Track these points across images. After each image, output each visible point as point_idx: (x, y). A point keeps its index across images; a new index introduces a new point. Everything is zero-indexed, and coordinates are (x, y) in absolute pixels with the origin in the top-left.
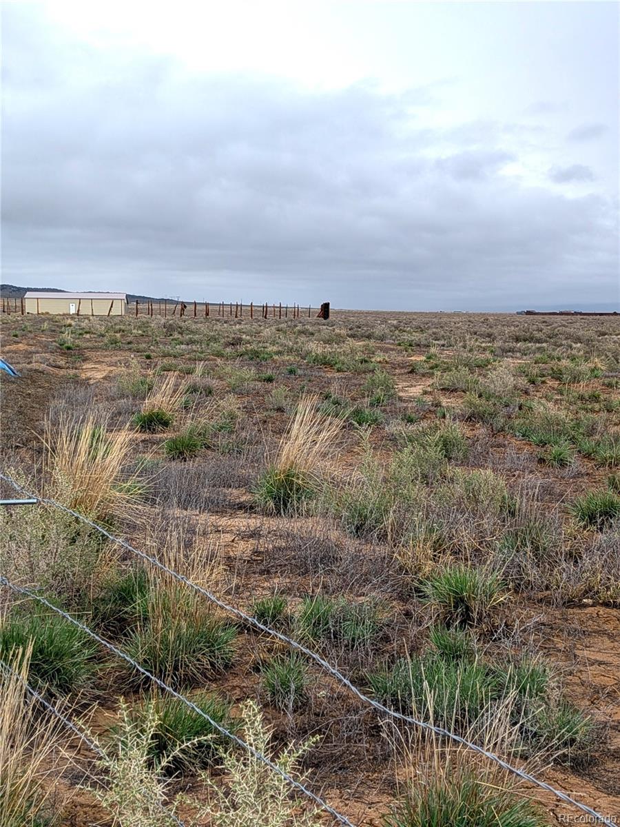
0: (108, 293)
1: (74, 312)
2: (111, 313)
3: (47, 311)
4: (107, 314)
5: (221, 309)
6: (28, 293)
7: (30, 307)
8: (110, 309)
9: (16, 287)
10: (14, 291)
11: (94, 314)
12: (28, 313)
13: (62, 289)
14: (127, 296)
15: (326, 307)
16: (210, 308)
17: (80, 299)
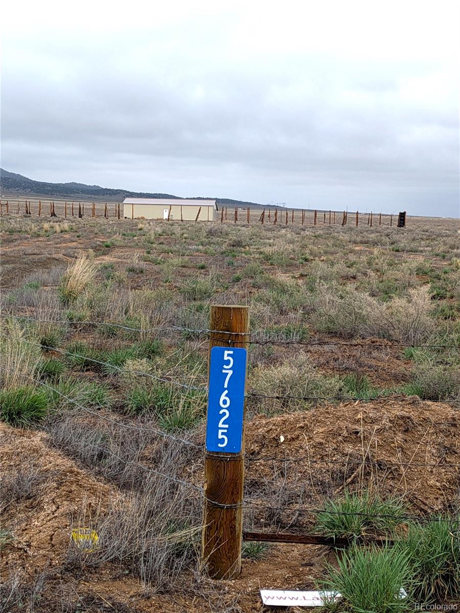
1: (167, 218)
2: (198, 220)
3: (143, 216)
4: (195, 219)
7: (127, 212)
8: (198, 215)
9: (129, 192)
11: (183, 219)
12: (126, 218)
14: (218, 201)
15: (402, 216)
16: (307, 214)
17: (171, 205)
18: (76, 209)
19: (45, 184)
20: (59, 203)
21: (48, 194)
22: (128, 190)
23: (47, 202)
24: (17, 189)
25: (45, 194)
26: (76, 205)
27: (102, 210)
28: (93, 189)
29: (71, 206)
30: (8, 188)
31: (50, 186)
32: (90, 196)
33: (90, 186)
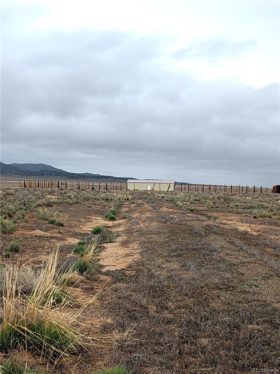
0: (157, 180)
1: (150, 189)
2: (169, 190)
3: (138, 189)
5: (215, 188)
6: (128, 180)
7: (131, 187)
8: (169, 188)
9: (114, 177)
10: (113, 179)
12: (128, 190)
13: (135, 178)
17: (154, 183)
18: (91, 186)
19: (73, 174)
20: (82, 183)
21: (75, 178)
22: (113, 176)
23: (75, 183)
24: (60, 176)
25: (74, 178)
26: (91, 184)
27: (104, 186)
28: (97, 176)
29: (88, 184)
30: (56, 176)
31: (76, 175)
32: (95, 179)
33: (95, 174)
